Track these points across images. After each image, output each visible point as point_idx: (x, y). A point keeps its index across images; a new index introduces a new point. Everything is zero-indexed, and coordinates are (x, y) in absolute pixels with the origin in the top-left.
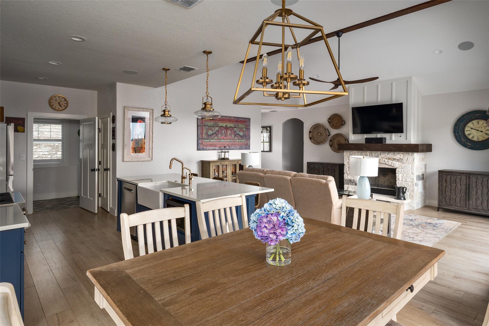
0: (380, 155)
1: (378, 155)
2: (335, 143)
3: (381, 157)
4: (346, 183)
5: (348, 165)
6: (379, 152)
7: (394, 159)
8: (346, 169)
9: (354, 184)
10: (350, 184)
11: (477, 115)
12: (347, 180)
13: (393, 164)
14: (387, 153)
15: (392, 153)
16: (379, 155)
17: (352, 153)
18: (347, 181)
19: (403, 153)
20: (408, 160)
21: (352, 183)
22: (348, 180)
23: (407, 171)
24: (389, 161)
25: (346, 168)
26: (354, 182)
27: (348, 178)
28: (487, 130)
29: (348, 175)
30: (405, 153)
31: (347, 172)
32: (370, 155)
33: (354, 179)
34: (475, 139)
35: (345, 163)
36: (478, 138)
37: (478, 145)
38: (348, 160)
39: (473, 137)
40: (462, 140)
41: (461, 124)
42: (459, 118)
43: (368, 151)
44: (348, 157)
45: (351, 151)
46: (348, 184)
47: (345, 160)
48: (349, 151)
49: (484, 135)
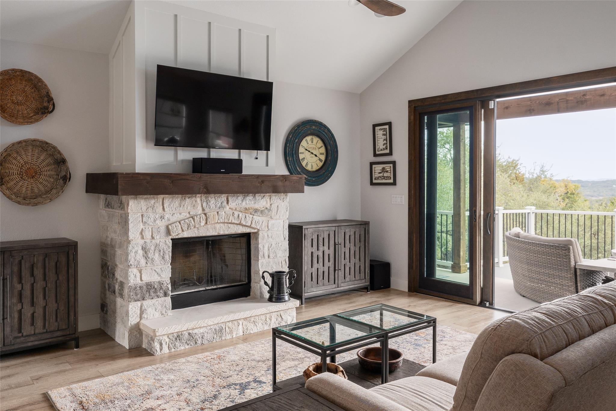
0: (228, 203)
2: (11, 171)
3: (230, 208)
4: (135, 297)
5: (143, 241)
6: (223, 195)
7: (256, 211)
8: (136, 252)
9: (161, 295)
10: (149, 298)
11: (314, 127)
12: (138, 288)
13: (255, 222)
14: (240, 197)
15: (250, 197)
16: (225, 203)
17: (153, 202)
18: (139, 291)
19: (270, 195)
20: (278, 211)
21: (155, 291)
22: (140, 287)
23: (277, 234)
24: (247, 217)
25: (134, 251)
26: (161, 288)
27: (141, 280)
28: (321, 154)
29: (140, 272)
30: (273, 194)
31: (138, 261)
32: (205, 204)
33: (160, 280)
34: (309, 168)
35: (131, 235)
36: (312, 166)
37: (314, 177)
38: (141, 226)
39: (307, 164)
40: (298, 168)
41: (296, 141)
42: (292, 129)
43: (198, 195)
44: (142, 215)
45: (152, 196)
46: (143, 299)
47: (131, 226)
48: (146, 196)
49: (318, 161)
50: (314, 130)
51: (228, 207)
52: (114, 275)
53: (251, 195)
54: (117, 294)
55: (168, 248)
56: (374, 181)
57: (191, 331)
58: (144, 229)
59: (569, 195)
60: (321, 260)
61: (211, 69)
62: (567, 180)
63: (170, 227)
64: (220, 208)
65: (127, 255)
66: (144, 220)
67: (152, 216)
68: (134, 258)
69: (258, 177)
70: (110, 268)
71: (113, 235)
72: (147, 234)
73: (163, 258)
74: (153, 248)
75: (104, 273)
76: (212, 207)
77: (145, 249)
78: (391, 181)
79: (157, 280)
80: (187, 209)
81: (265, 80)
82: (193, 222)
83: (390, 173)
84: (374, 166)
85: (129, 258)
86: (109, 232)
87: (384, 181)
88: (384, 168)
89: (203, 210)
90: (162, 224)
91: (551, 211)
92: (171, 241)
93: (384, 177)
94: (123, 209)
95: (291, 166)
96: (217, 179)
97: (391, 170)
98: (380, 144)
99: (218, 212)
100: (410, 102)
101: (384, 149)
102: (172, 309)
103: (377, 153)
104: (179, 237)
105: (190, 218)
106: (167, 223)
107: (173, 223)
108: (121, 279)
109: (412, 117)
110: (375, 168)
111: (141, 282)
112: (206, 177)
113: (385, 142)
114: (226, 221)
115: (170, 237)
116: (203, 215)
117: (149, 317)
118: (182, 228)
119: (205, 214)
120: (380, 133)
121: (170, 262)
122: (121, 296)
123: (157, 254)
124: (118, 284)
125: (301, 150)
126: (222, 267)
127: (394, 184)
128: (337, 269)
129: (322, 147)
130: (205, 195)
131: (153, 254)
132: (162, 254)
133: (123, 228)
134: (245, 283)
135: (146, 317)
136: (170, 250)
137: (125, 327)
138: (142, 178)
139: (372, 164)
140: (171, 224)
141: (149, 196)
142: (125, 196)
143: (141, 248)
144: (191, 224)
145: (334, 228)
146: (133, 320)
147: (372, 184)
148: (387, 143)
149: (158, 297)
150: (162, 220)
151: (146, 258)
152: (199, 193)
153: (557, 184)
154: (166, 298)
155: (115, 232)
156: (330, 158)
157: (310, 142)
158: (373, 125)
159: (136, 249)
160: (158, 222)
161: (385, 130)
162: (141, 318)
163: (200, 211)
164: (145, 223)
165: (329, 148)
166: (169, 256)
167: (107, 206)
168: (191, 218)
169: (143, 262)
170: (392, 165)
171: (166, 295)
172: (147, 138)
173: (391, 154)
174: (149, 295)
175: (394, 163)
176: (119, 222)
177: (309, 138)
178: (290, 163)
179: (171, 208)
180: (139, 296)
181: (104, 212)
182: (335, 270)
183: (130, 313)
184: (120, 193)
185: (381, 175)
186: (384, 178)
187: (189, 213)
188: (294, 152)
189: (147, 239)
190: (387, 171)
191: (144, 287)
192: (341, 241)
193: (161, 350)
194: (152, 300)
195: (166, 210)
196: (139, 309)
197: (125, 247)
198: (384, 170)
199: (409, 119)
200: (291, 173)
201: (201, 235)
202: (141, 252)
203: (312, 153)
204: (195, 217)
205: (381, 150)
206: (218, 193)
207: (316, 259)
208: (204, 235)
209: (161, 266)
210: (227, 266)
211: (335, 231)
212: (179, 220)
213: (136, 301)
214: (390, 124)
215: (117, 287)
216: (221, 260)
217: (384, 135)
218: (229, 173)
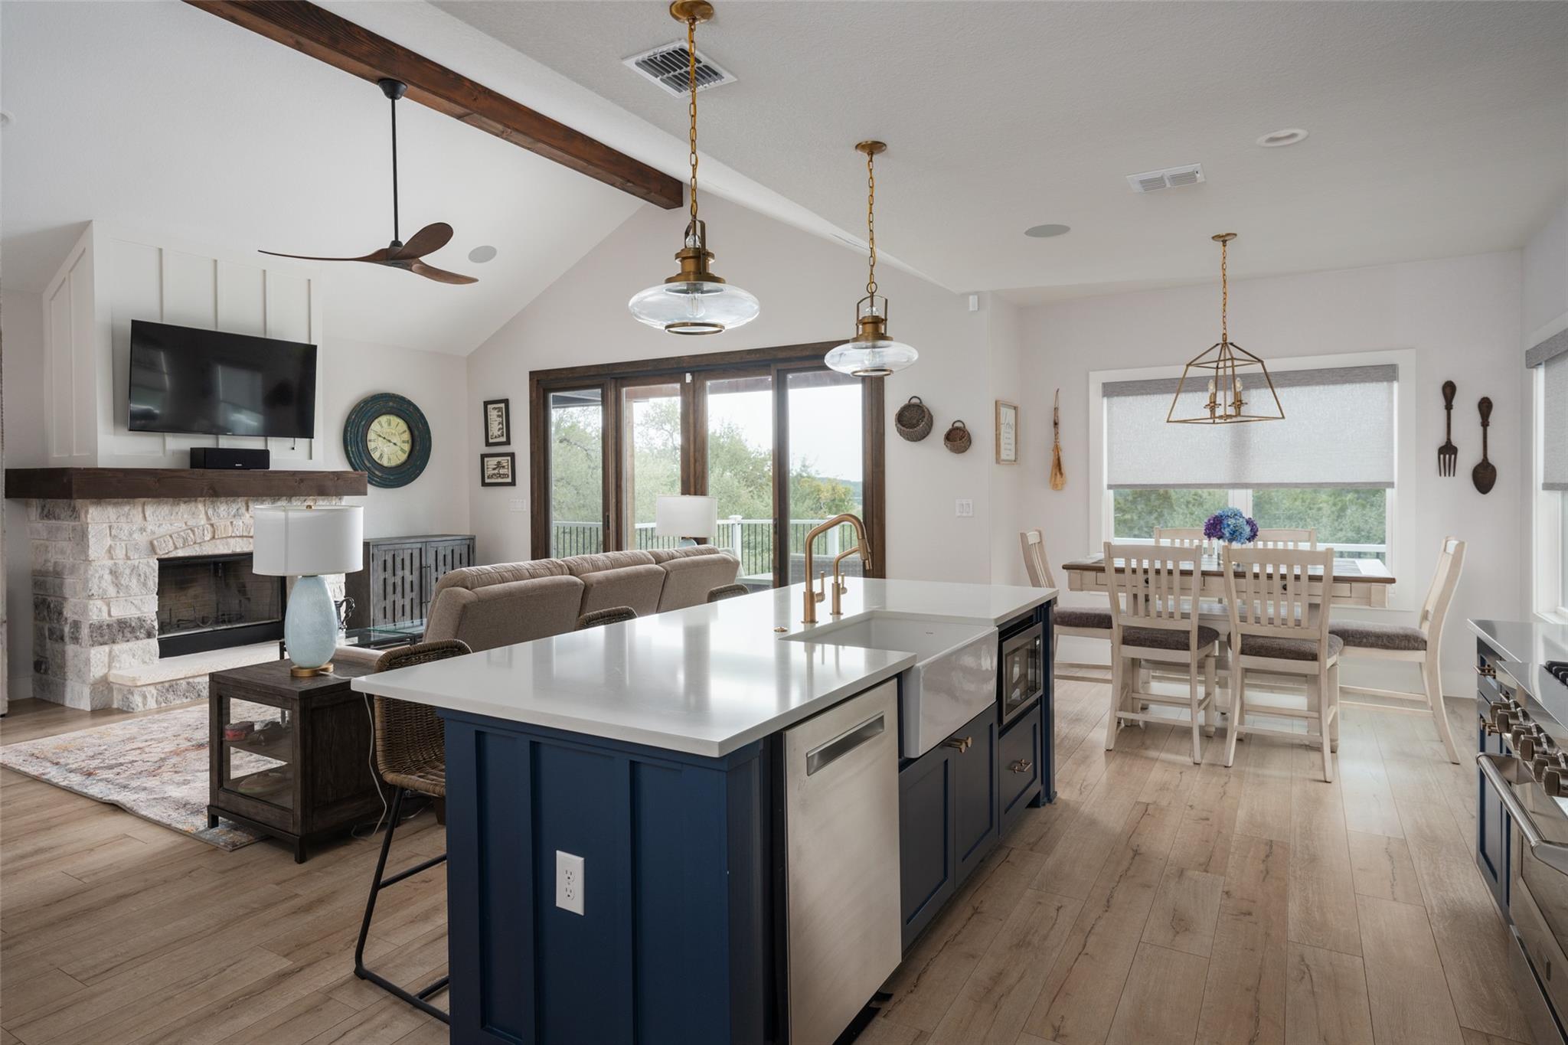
0: (247, 510)
1: (240, 511)
3: (251, 517)
4: (100, 639)
5: (112, 562)
6: (240, 499)
8: (101, 577)
9: (142, 636)
10: (122, 641)
11: (391, 404)
12: (105, 627)
14: (267, 502)
15: (283, 502)
16: (243, 510)
18: (106, 631)
19: (314, 499)
21: (133, 630)
22: (108, 625)
25: (97, 575)
26: (141, 627)
27: (110, 615)
28: (404, 442)
29: (108, 605)
30: (320, 497)
31: (103, 590)
32: (210, 512)
33: (140, 615)
34: (385, 463)
35: (93, 553)
36: (389, 459)
37: (392, 475)
38: (109, 542)
39: (381, 456)
40: (366, 462)
41: (363, 423)
42: (355, 407)
43: (199, 499)
44: (110, 527)
45: (125, 500)
46: (114, 642)
47: (92, 541)
48: (116, 500)
49: (400, 452)
50: (393, 407)
51: (248, 515)
52: (60, 613)
53: (285, 498)
54: (67, 639)
55: (152, 572)
56: (487, 481)
57: (191, 680)
58: (113, 545)
59: (837, 502)
60: (399, 589)
61: (219, 325)
62: (835, 479)
63: (155, 542)
64: (234, 516)
65: (86, 581)
66: (113, 533)
67: (126, 527)
68: (98, 586)
69: (294, 473)
70: (52, 606)
71: (60, 558)
72: (120, 553)
73: (145, 585)
74: (128, 571)
75: (41, 615)
76: (222, 516)
77: (115, 572)
78: (509, 480)
79: (136, 616)
80: (182, 517)
81: (306, 342)
82: (192, 535)
83: (508, 468)
84: (486, 459)
85: (90, 585)
86: (50, 554)
87: (500, 480)
88: (499, 462)
89: (208, 519)
90: (142, 539)
91: (759, 522)
92: (157, 562)
93: (500, 474)
94: (77, 519)
95: (355, 460)
96: (231, 476)
97: (508, 465)
98: (495, 429)
99: (232, 523)
100: (531, 373)
101: (499, 436)
102: (160, 657)
103: (491, 441)
104: (171, 556)
105: (187, 529)
106: (150, 538)
107: (160, 537)
108: (76, 617)
109: (534, 395)
110: (487, 461)
111: (108, 618)
112: (212, 474)
113: (501, 426)
114: (244, 534)
115: (156, 557)
116: (209, 526)
117: (122, 666)
118: (174, 544)
119: (212, 525)
120: (493, 414)
121: (157, 590)
122: (76, 639)
123: (134, 581)
124: (68, 625)
125: (371, 435)
126: (240, 601)
127: (513, 483)
128: (424, 601)
129: (405, 431)
130: (211, 499)
131: (128, 579)
132: (142, 580)
133: (78, 545)
134: (277, 620)
135: (118, 665)
136: (156, 574)
137: (84, 682)
138: (110, 475)
139: (483, 457)
140: (156, 539)
141: (120, 500)
142: (80, 501)
143: (108, 572)
144: (189, 538)
145: (419, 546)
146: (97, 671)
147: (484, 484)
148: (503, 428)
149: (138, 639)
150: (142, 533)
151: (117, 585)
152: (201, 496)
153: (823, 486)
154: (150, 640)
155: (63, 552)
156: (418, 448)
157: (385, 425)
158: (485, 402)
159: (101, 572)
160: (136, 536)
161: (500, 409)
162: (110, 667)
163: (203, 521)
164: (113, 537)
165: (416, 433)
166: (155, 583)
167: (46, 516)
168: (189, 531)
169: (112, 591)
170: (509, 458)
171: (149, 635)
172: (117, 420)
173: (508, 442)
174: (123, 637)
175: (512, 455)
176: (69, 538)
177: (384, 419)
178: (353, 454)
179: (157, 516)
180: (106, 637)
181: (41, 526)
182: (421, 603)
183: (93, 661)
184: (74, 496)
185: (496, 471)
186: (500, 476)
187: (186, 523)
188: (359, 439)
189: (119, 559)
190: (503, 467)
191: (115, 625)
192: (431, 561)
193: (144, 705)
194: (128, 643)
195: (148, 519)
196: (107, 655)
197: (82, 571)
198: (499, 465)
199: (531, 396)
200: (355, 469)
201: (205, 553)
202: (108, 577)
203: (389, 441)
204: (196, 529)
205: (496, 437)
206: (232, 496)
207: (392, 588)
208: (210, 553)
209: (141, 597)
210: (249, 599)
211: (421, 549)
212: (169, 532)
213: (101, 644)
214: (506, 402)
215: (67, 629)
216: (239, 591)
217: (499, 416)
218: (249, 469)
